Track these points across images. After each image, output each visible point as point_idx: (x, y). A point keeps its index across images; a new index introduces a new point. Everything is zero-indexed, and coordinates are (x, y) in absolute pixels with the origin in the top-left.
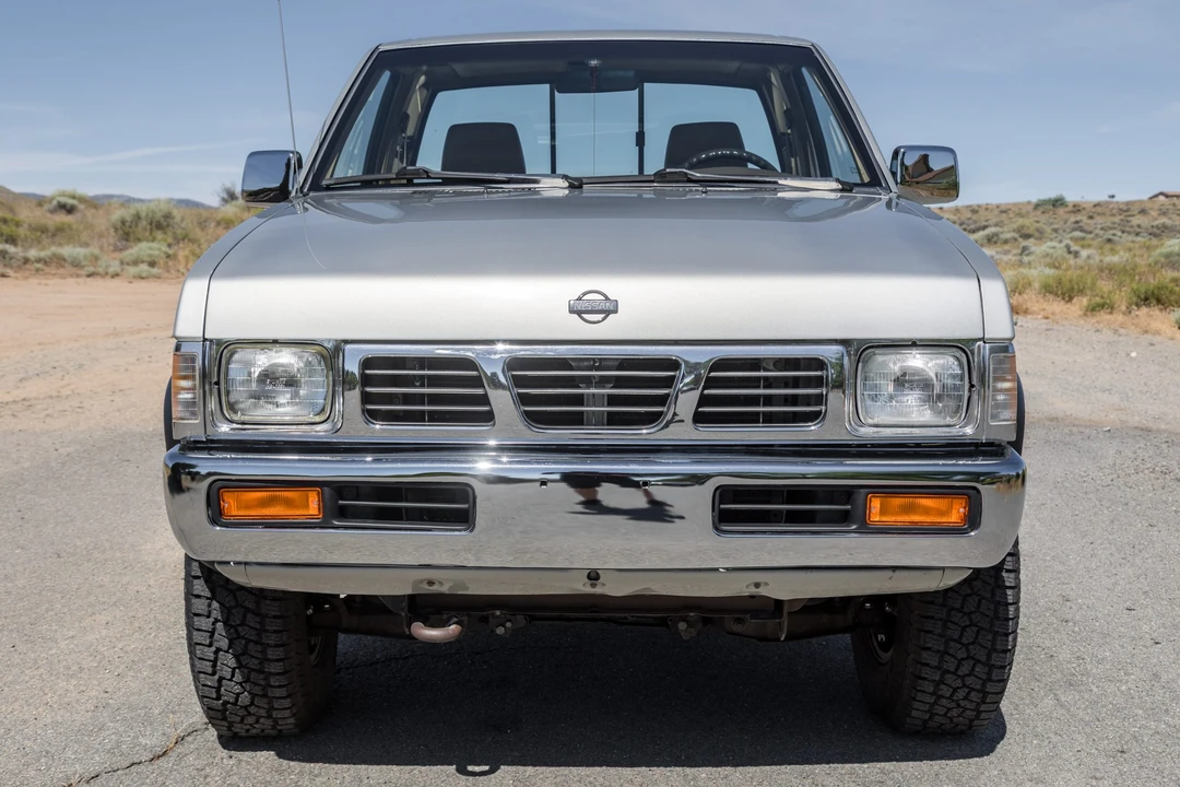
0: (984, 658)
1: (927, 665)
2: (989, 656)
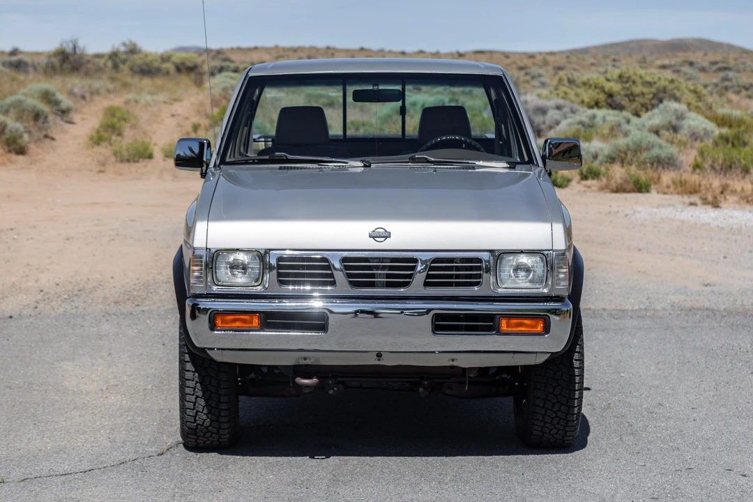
0: (565, 402)
1: (538, 406)
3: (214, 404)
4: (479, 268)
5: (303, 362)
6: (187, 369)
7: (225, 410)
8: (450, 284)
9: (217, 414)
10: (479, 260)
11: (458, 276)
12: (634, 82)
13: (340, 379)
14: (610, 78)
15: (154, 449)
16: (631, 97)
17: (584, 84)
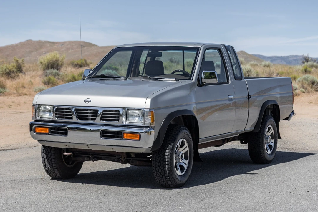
4: (119, 114)
8: (109, 120)
11: (112, 117)
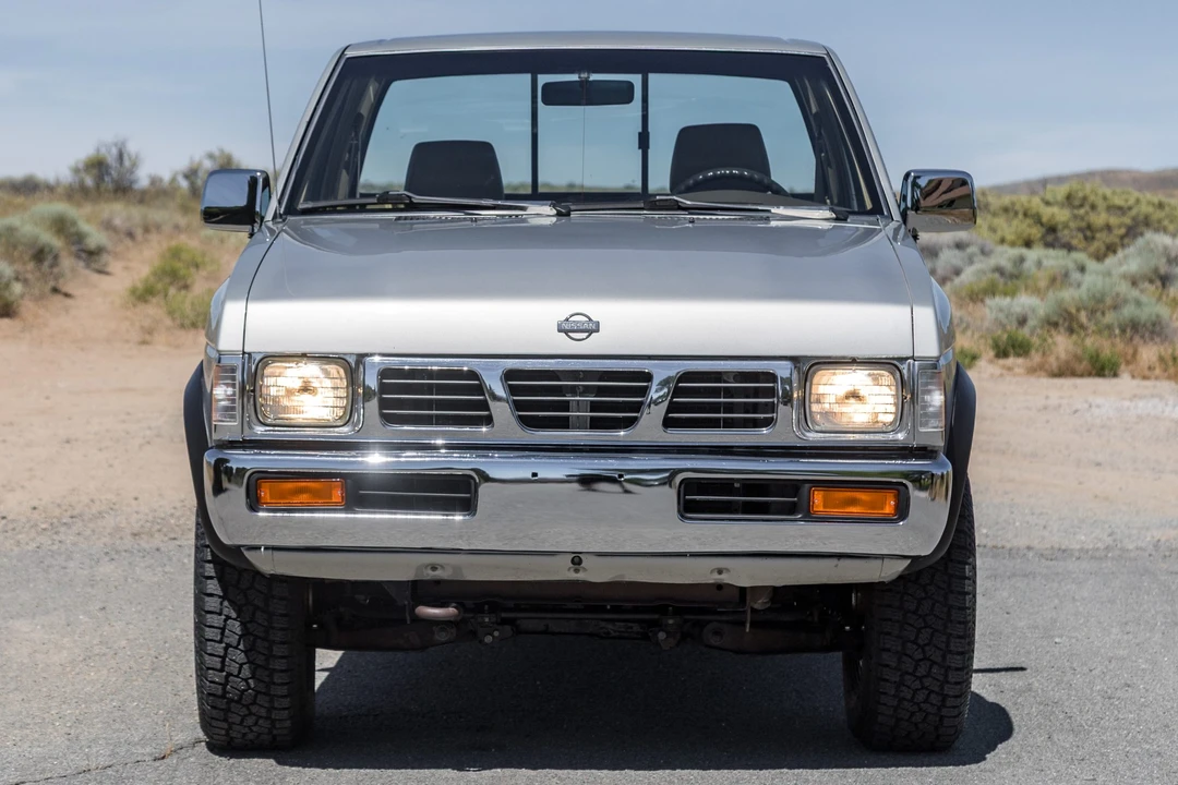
0: (939, 660)
1: (887, 666)
2: (944, 657)
3: (260, 660)
4: (771, 392)
5: (430, 575)
6: (209, 591)
7: (282, 671)
8: (713, 424)
9: (267, 679)
10: (771, 377)
11: (729, 408)
12: (1093, 207)
13: (504, 615)
14: (1051, 200)
15: (148, 750)
16: (1089, 232)
17: (1006, 210)
